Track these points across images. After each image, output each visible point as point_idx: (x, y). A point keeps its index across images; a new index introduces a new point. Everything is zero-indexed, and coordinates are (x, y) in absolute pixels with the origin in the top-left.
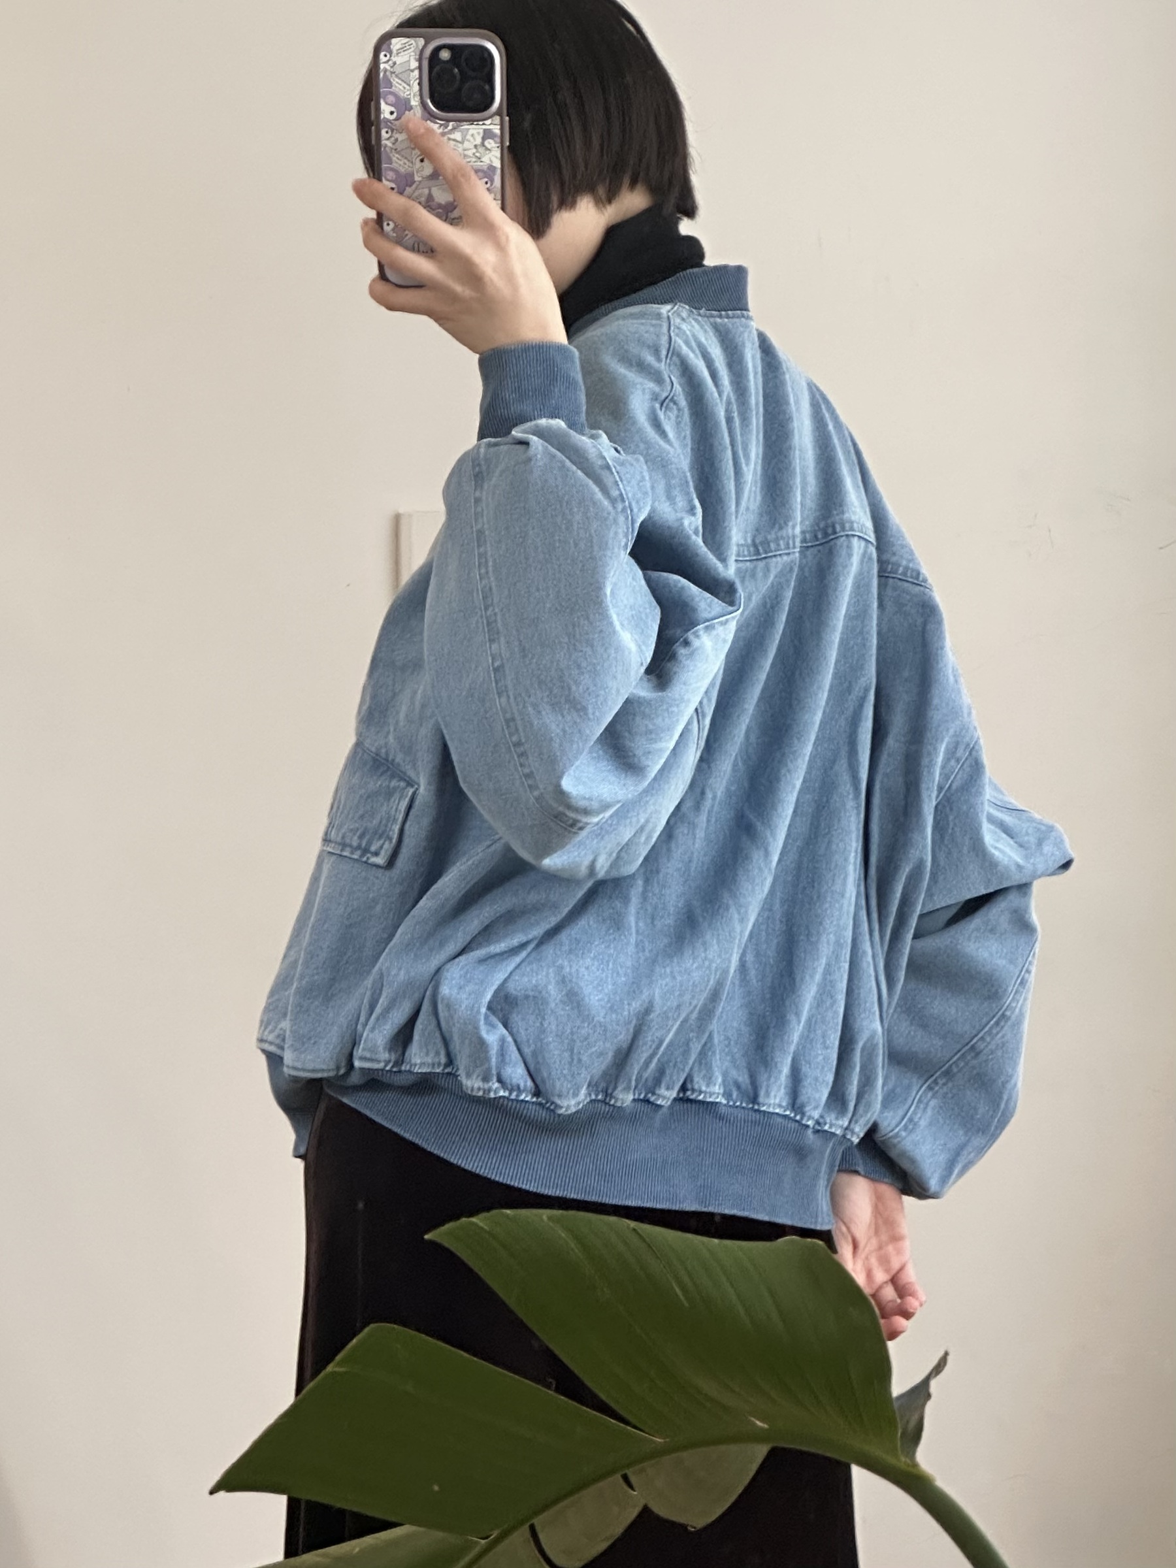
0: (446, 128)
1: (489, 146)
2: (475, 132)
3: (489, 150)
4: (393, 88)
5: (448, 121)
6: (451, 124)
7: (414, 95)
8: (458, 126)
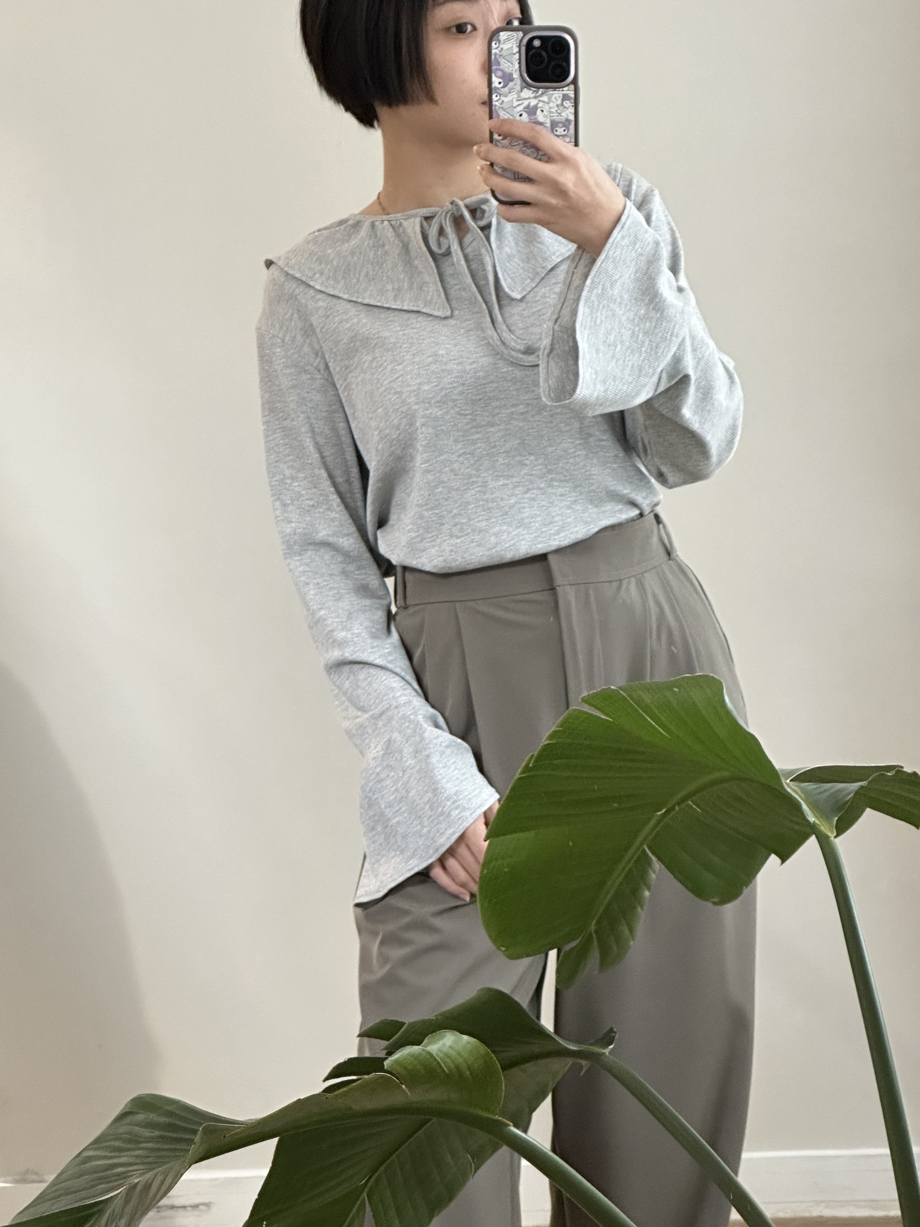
0: (537, 92)
1: (566, 106)
2: (557, 95)
3: (565, 107)
4: (501, 66)
5: (539, 88)
6: (541, 90)
7: (515, 71)
8: (545, 92)
